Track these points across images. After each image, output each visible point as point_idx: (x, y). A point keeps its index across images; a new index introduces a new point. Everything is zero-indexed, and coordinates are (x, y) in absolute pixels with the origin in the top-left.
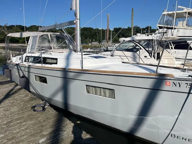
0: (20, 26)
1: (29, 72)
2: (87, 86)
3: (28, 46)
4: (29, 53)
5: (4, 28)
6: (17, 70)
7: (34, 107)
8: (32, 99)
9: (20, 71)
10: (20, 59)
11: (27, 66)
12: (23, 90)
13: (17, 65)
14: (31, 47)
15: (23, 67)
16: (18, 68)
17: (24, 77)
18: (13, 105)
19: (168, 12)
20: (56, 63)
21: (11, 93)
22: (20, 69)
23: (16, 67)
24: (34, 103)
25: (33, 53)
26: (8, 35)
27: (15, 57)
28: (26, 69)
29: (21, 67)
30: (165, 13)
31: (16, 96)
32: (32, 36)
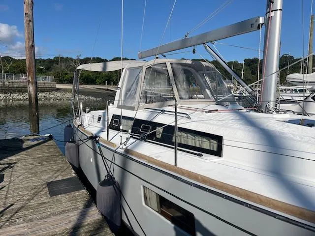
1: (124, 169)
3: (118, 91)
4: (120, 107)
5: (75, 62)
6: (91, 152)
9: (100, 157)
10: (99, 119)
11: (119, 150)
13: (94, 138)
14: (126, 94)
15: (110, 150)
22: (99, 152)
23: (90, 143)
25: (132, 109)
26: (77, 68)
27: (88, 112)
28: (118, 160)
29: (101, 147)
32: (127, 68)
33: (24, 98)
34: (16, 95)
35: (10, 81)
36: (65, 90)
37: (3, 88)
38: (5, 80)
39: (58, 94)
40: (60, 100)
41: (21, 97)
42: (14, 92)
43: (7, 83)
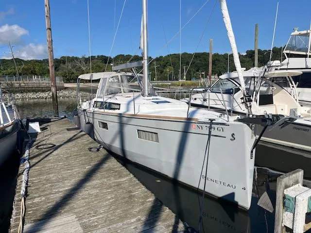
0: (102, 56)
1: (93, 118)
2: (138, 130)
3: (98, 90)
4: (97, 98)
5: (80, 62)
6: (84, 117)
7: (91, 148)
8: (91, 143)
9: (86, 117)
11: (92, 112)
12: (87, 136)
13: (85, 110)
14: (101, 91)
16: (84, 113)
17: (88, 123)
18: (74, 146)
19: (300, 32)
20: (119, 109)
21: (73, 138)
22: (86, 115)
24: (92, 146)
25: (102, 97)
26: (79, 77)
27: (85, 102)
28: (92, 115)
29: (87, 113)
30: (296, 33)
31: (79, 141)
32: (102, 78)
33: (38, 97)
34: (31, 94)
35: (25, 82)
36: (72, 89)
37: (20, 89)
38: (21, 82)
39: (66, 93)
40: (68, 97)
41: (35, 96)
42: (29, 91)
43: (23, 84)
